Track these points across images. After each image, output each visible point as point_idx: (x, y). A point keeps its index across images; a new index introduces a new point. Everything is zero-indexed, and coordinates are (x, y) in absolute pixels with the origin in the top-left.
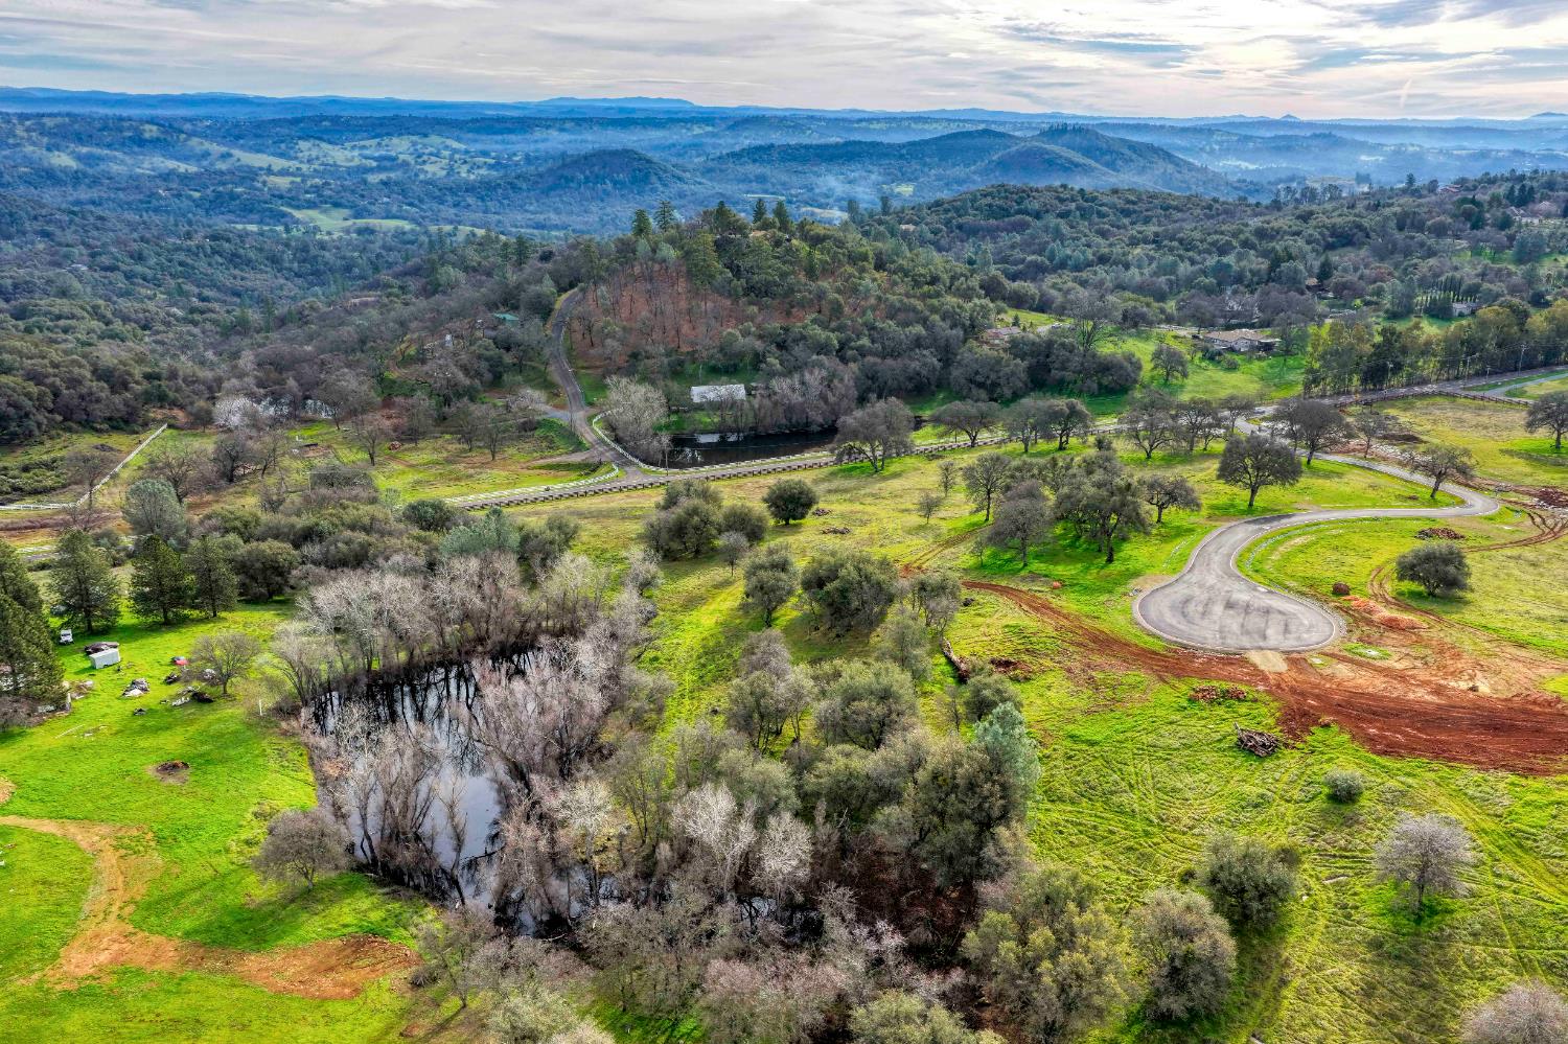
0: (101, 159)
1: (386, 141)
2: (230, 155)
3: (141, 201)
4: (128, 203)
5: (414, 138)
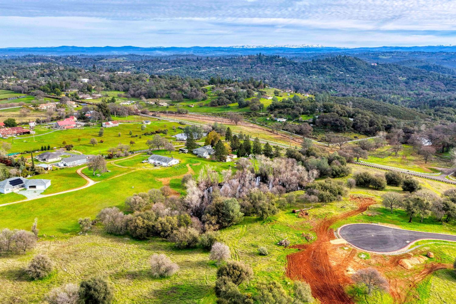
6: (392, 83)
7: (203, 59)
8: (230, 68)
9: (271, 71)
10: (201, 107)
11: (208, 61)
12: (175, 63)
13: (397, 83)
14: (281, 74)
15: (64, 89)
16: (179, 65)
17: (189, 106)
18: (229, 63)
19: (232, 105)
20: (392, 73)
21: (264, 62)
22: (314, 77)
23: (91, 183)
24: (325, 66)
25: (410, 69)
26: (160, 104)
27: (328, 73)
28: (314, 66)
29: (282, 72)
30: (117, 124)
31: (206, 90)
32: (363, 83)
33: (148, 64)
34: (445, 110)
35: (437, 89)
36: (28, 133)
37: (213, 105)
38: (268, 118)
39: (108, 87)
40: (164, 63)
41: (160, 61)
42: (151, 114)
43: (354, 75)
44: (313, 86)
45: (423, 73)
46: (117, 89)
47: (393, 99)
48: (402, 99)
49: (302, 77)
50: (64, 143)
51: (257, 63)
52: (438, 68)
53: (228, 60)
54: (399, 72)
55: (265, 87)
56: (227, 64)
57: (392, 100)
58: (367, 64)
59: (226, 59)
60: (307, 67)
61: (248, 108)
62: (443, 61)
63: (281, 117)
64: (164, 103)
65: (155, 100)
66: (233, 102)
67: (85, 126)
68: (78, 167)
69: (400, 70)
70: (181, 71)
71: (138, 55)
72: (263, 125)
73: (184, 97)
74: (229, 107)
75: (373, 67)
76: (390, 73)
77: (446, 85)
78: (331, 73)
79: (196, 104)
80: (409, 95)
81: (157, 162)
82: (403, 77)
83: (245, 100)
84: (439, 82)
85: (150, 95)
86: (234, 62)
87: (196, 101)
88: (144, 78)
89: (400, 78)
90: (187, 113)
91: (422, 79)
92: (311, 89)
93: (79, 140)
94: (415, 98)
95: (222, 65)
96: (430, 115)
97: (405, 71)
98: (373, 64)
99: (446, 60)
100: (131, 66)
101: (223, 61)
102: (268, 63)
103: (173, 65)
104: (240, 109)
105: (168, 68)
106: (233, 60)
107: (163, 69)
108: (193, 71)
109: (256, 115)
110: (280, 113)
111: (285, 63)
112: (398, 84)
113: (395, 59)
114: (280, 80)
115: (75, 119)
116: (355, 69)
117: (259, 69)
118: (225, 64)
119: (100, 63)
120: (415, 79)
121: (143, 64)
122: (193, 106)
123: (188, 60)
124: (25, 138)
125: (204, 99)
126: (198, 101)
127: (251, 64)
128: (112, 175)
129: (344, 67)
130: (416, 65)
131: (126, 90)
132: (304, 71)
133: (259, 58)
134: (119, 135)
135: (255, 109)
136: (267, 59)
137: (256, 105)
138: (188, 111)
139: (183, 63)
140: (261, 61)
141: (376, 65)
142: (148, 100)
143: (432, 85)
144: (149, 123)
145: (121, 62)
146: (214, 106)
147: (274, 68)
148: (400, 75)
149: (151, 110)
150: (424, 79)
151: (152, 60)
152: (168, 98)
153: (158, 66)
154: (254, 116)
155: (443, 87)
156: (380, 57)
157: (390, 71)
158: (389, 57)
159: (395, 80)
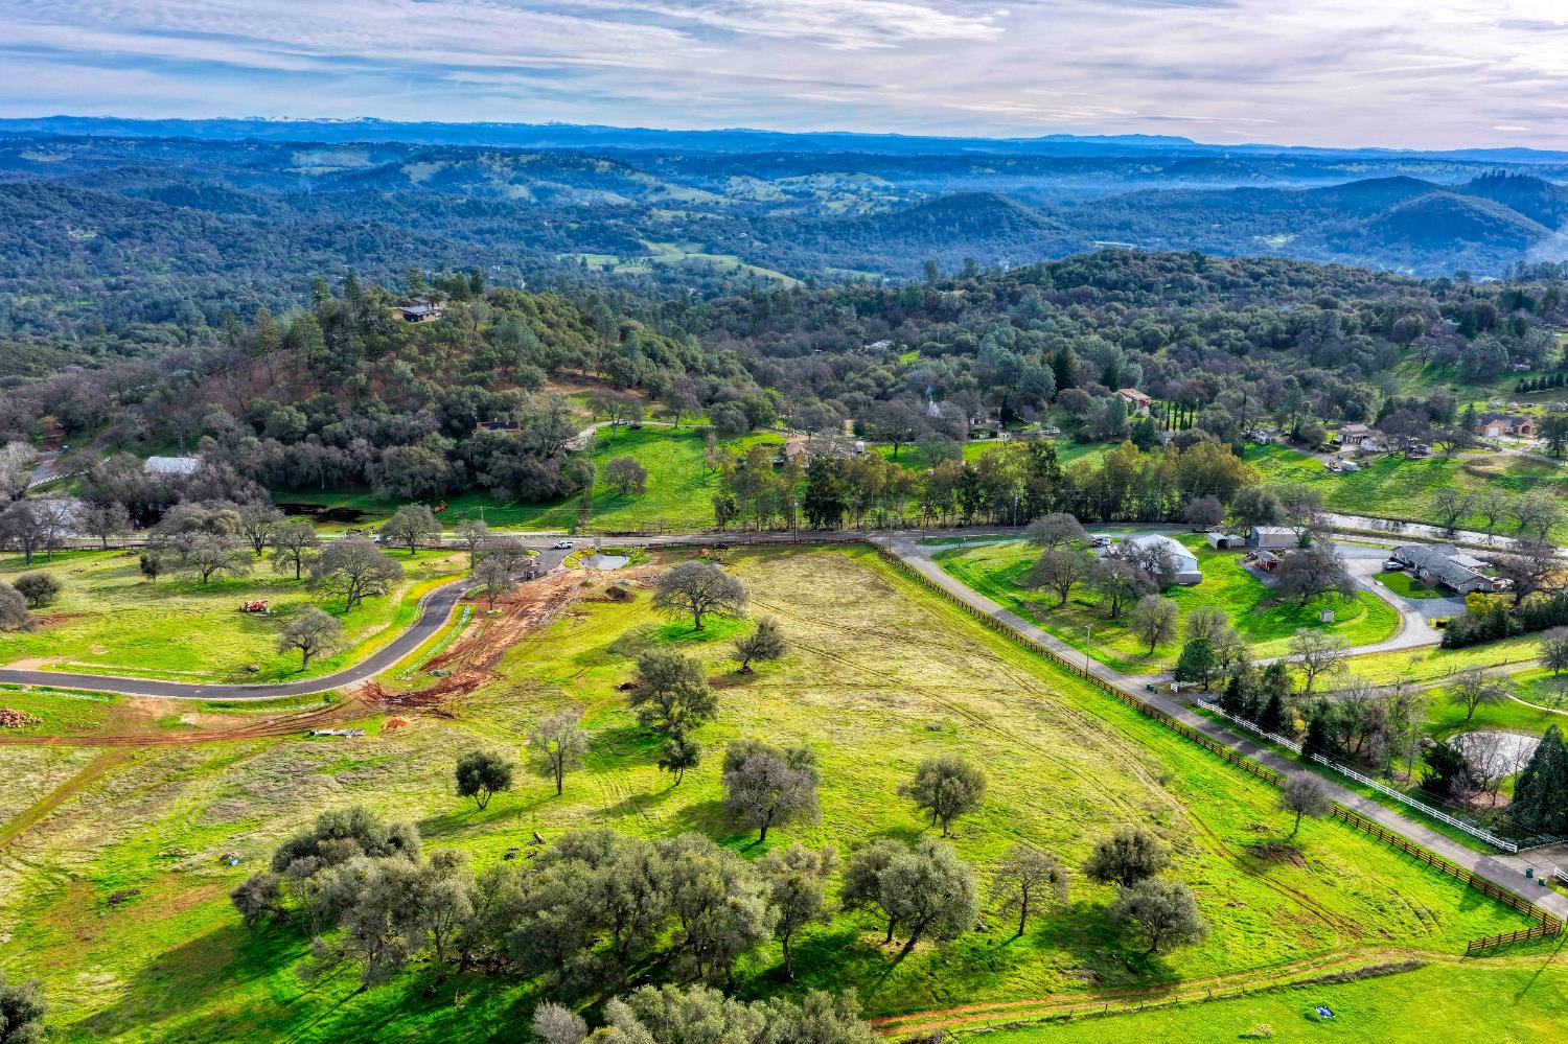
0: (552, 192)
1: (814, 178)
2: (662, 189)
3: (527, 231)
4: (516, 233)
5: (841, 175)
6: (42, 253)
13: (61, 251)
20: (46, 217)
25: (110, 201)
34: (146, 334)
35: (192, 263)
45: (157, 213)
47: (26, 309)
48: (60, 307)
52: (216, 195)
54: (71, 210)
57: (22, 315)
62: (245, 170)
69: (77, 204)
76: (33, 217)
77: (222, 250)
80: (85, 289)
82: (85, 229)
84: (203, 242)
89: (77, 235)
91: (148, 233)
94: (103, 297)
96: (93, 352)
97: (93, 208)
99: (255, 166)
112: (66, 255)
113: (84, 163)
120: (125, 233)
130: (146, 185)
143: (181, 254)
148: (77, 223)
150: (154, 235)
155: (211, 255)
156: (28, 155)
157: (36, 211)
158: (61, 157)
159: (54, 241)
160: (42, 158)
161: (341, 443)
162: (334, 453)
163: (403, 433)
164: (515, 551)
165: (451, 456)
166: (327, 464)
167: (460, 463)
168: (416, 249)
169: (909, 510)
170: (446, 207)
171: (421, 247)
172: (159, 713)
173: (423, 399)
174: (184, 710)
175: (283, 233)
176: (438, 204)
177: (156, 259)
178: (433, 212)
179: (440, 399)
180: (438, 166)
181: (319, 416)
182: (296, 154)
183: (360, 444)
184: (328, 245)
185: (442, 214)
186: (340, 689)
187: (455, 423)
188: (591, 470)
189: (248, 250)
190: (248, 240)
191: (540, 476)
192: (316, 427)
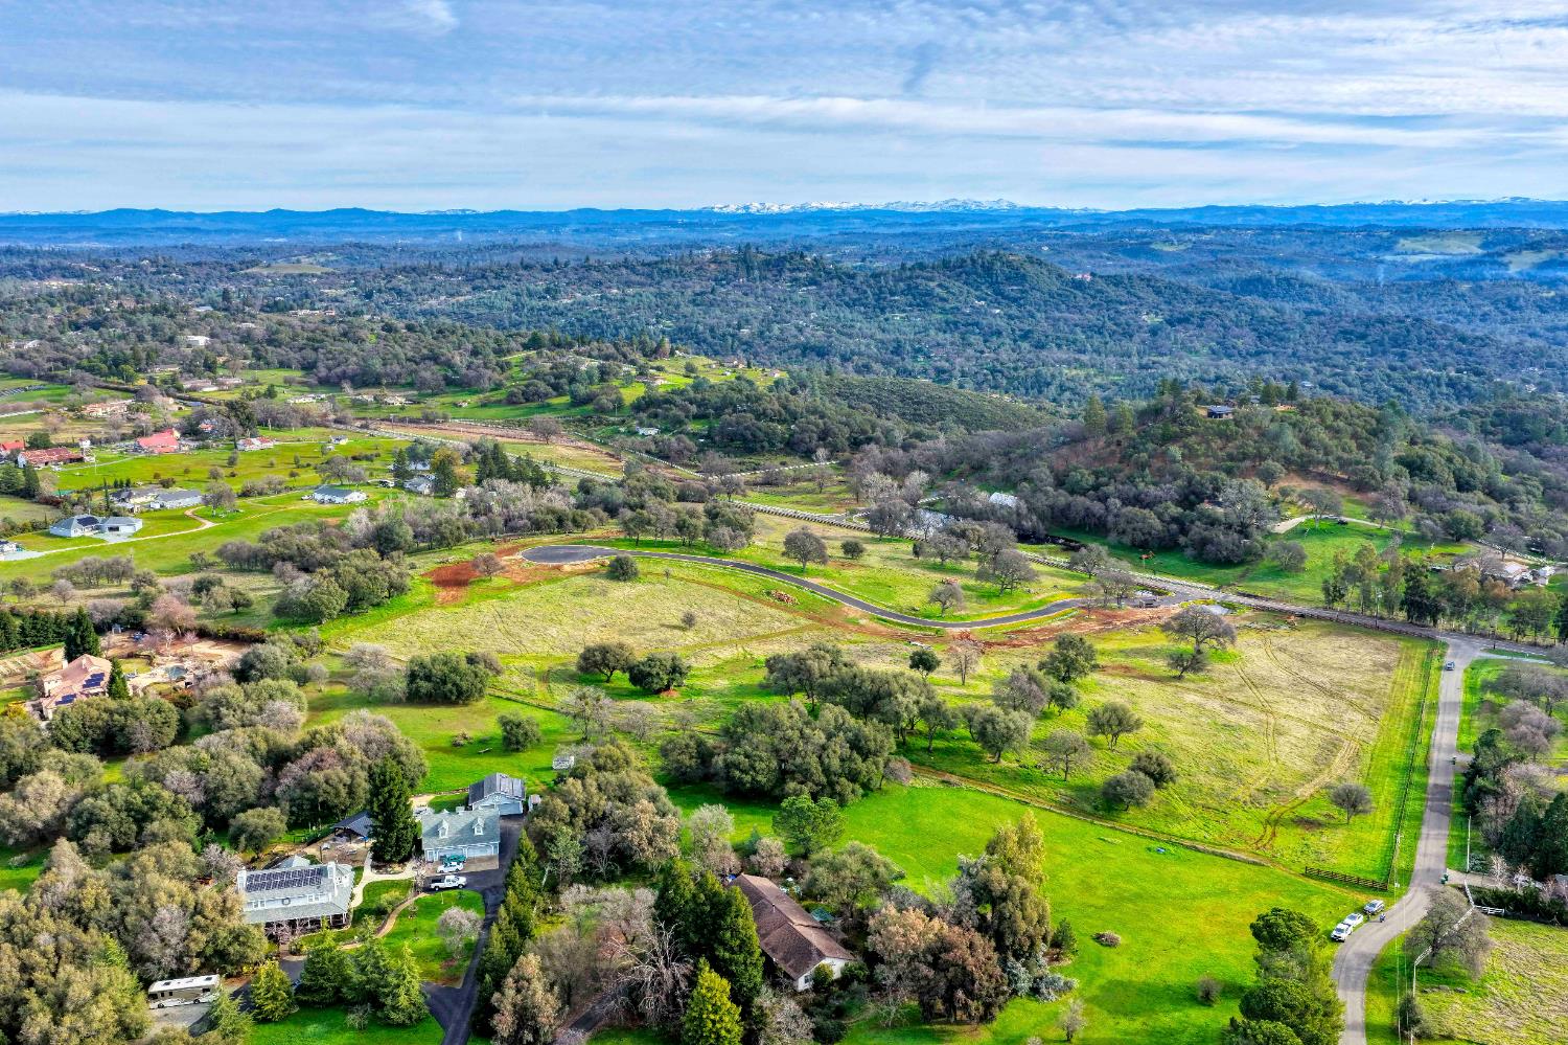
6: (1113, 334)
7: (572, 264)
8: (648, 292)
9: (770, 300)
10: (484, 405)
11: (588, 268)
12: (483, 277)
13: (1129, 332)
14: (797, 310)
15: (143, 366)
16: (495, 283)
17: (455, 405)
18: (650, 276)
19: (555, 401)
20: (1131, 303)
21: (756, 272)
22: (898, 317)
23: (209, 525)
24: (932, 284)
25: (1186, 291)
26: (388, 400)
27: (940, 304)
28: (902, 285)
29: (804, 303)
30: (270, 445)
31: (508, 363)
32: (1026, 336)
33: (401, 281)
36: (80, 460)
37: (511, 401)
38: (622, 429)
39: (259, 358)
40: (451, 276)
41: (439, 270)
42: (358, 424)
43: (1014, 311)
44: (868, 346)
45: (1221, 302)
46: (283, 365)
47: (1072, 379)
48: (1097, 380)
49: (860, 317)
50: (156, 476)
51: (736, 276)
52: (1289, 284)
53: (649, 265)
54: (1152, 298)
55: (672, 353)
56: (643, 279)
58: (1060, 276)
59: (643, 264)
60: (880, 289)
61: (590, 407)
63: (650, 426)
64: (397, 399)
65: (376, 391)
66: (560, 395)
67: (199, 448)
68: (187, 508)
69: (1158, 293)
70: (498, 303)
71: (378, 247)
72: (605, 444)
73: (449, 382)
74: (549, 405)
75: (1079, 285)
76: (1121, 303)
78: (948, 306)
79: (473, 399)
81: (327, 498)
82: (1156, 314)
83: (582, 389)
84: (1246, 330)
85: (364, 380)
86: (668, 271)
87: (476, 392)
88: (363, 333)
89: (1147, 319)
90: (445, 418)
91: (1203, 320)
92: (860, 354)
93: (187, 471)
95: (628, 284)
97: (1171, 296)
98: (1079, 276)
100: (344, 287)
101: (633, 269)
102: (769, 275)
103: (478, 282)
104: (573, 411)
105: (459, 294)
106: (664, 267)
107: (443, 298)
108: (534, 303)
109: (601, 423)
110: (656, 416)
111: (820, 275)
112: (1130, 337)
114: (782, 330)
115: (177, 434)
116: (1022, 292)
117: (736, 295)
118: (638, 278)
119: (248, 277)
120: (1184, 320)
121: (383, 283)
122: (465, 405)
123: (526, 267)
124: (75, 468)
125: (498, 386)
126: (482, 392)
127: (716, 280)
128: (245, 515)
129: (991, 284)
131: (308, 367)
132: (871, 300)
133: (745, 261)
134: (272, 465)
135: (602, 410)
136: (767, 263)
137: (604, 400)
138: (450, 415)
139: (507, 278)
140: (749, 269)
141: (1088, 278)
142: (362, 391)
143: (1222, 339)
144: (343, 442)
145: (313, 276)
146: (514, 403)
147: (784, 292)
148: (1155, 309)
149: (362, 415)
150: (1208, 322)
151: (414, 269)
152: (411, 385)
153: (429, 286)
154: (596, 424)
155: (1246, 340)
156: (1156, 246)
157: (1125, 298)
158: (1182, 247)
159: (1128, 325)
160: (1167, 248)
161: (1103, 499)
162: (1098, 507)
163: (1148, 500)
164: (1127, 583)
165: (1174, 520)
166: (1088, 513)
167: (1174, 527)
168: (1450, 346)
169: (1498, 623)
170: (1526, 301)
171: (1457, 344)
172: (851, 615)
173: (1176, 476)
174: (862, 617)
175: (1322, 324)
176: (1517, 298)
177: (1198, 345)
178: (1509, 306)
179: (1190, 480)
180: (1544, 256)
181: (1103, 480)
182: (1402, 241)
183: (1115, 502)
184: (1363, 337)
185: (1520, 309)
186: (948, 629)
187: (1192, 497)
188: (1264, 548)
189: (1281, 340)
190: (1287, 330)
191: (1219, 544)
192: (1096, 488)
